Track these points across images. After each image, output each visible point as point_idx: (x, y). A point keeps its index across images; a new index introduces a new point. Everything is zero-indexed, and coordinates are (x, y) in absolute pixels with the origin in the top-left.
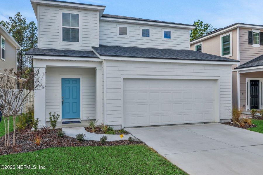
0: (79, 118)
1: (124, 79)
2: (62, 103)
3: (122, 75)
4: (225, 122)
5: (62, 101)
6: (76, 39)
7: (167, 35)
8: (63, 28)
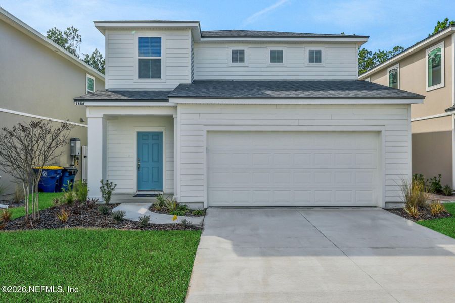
0: (162, 191)
1: (208, 132)
2: (138, 168)
3: (205, 125)
4: (397, 207)
5: (138, 165)
6: (157, 74)
7: (315, 57)
8: (139, 59)
